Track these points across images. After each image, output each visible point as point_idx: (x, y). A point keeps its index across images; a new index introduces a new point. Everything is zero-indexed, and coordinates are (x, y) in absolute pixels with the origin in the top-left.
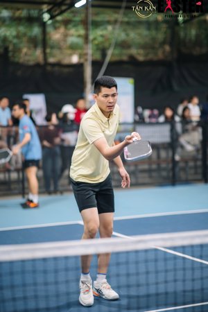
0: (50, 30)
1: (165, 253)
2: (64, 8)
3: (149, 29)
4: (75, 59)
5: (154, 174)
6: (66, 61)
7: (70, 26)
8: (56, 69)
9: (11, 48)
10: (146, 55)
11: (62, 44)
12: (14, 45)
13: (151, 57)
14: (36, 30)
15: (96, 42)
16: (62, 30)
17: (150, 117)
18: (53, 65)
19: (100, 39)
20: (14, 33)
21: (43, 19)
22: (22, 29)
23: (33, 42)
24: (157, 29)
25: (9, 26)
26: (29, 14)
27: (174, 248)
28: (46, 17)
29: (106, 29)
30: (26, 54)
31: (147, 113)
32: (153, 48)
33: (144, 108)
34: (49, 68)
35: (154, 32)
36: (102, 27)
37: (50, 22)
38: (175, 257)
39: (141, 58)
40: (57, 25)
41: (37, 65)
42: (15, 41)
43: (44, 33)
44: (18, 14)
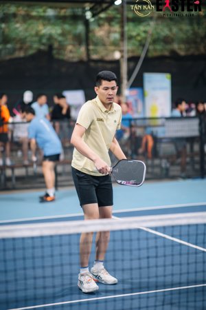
0: (93, 27)
2: (104, 6)
3: (191, 24)
4: (117, 55)
6: (109, 58)
7: (113, 23)
9: (56, 45)
10: (187, 50)
11: (106, 39)
12: (60, 42)
13: (192, 51)
14: (80, 28)
15: (139, 38)
16: (106, 27)
18: (96, 61)
19: (143, 35)
20: (59, 31)
21: (85, 16)
22: (67, 27)
24: (199, 24)
25: (54, 24)
26: (74, 12)
28: (88, 15)
29: (149, 25)
30: (71, 52)
32: (195, 43)
34: (92, 64)
35: (196, 27)
36: (144, 24)
37: (92, 20)
39: (182, 53)
40: (101, 22)
41: (81, 62)
42: (60, 38)
43: (88, 30)
44: (63, 12)
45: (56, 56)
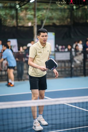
0: (19, 12)
1: (68, 106)
2: (25, 2)
3: (61, 12)
4: (30, 24)
5: (63, 73)
6: (26, 25)
7: (28, 10)
8: (22, 28)
10: (60, 23)
11: (24, 18)
12: (4, 18)
13: (62, 23)
14: (13, 12)
15: (39, 17)
16: (24, 12)
17: (61, 49)
18: (21, 27)
19: (41, 16)
20: (4, 13)
21: (16, 7)
22: (7, 11)
23: (12, 17)
24: (65, 12)
25: (2, 10)
26: (11, 5)
27: (71, 104)
28: (18, 6)
29: (43, 12)
30: (9, 22)
31: (60, 47)
32: (63, 20)
33: (59, 45)
34: (19, 28)
35: (63, 13)
36: (41, 11)
37: (19, 9)
38: (72, 108)
39: (58, 24)
40: (22, 10)
41: (14, 27)
42: (4, 16)
43: (17, 13)
44: (6, 5)
45: (3, 24)
